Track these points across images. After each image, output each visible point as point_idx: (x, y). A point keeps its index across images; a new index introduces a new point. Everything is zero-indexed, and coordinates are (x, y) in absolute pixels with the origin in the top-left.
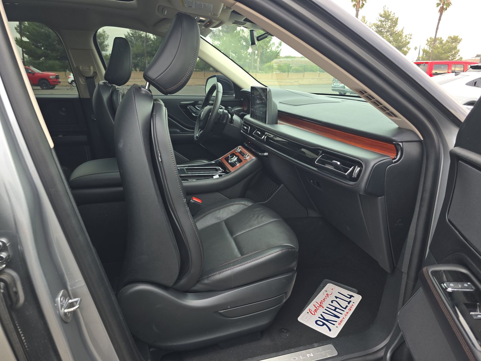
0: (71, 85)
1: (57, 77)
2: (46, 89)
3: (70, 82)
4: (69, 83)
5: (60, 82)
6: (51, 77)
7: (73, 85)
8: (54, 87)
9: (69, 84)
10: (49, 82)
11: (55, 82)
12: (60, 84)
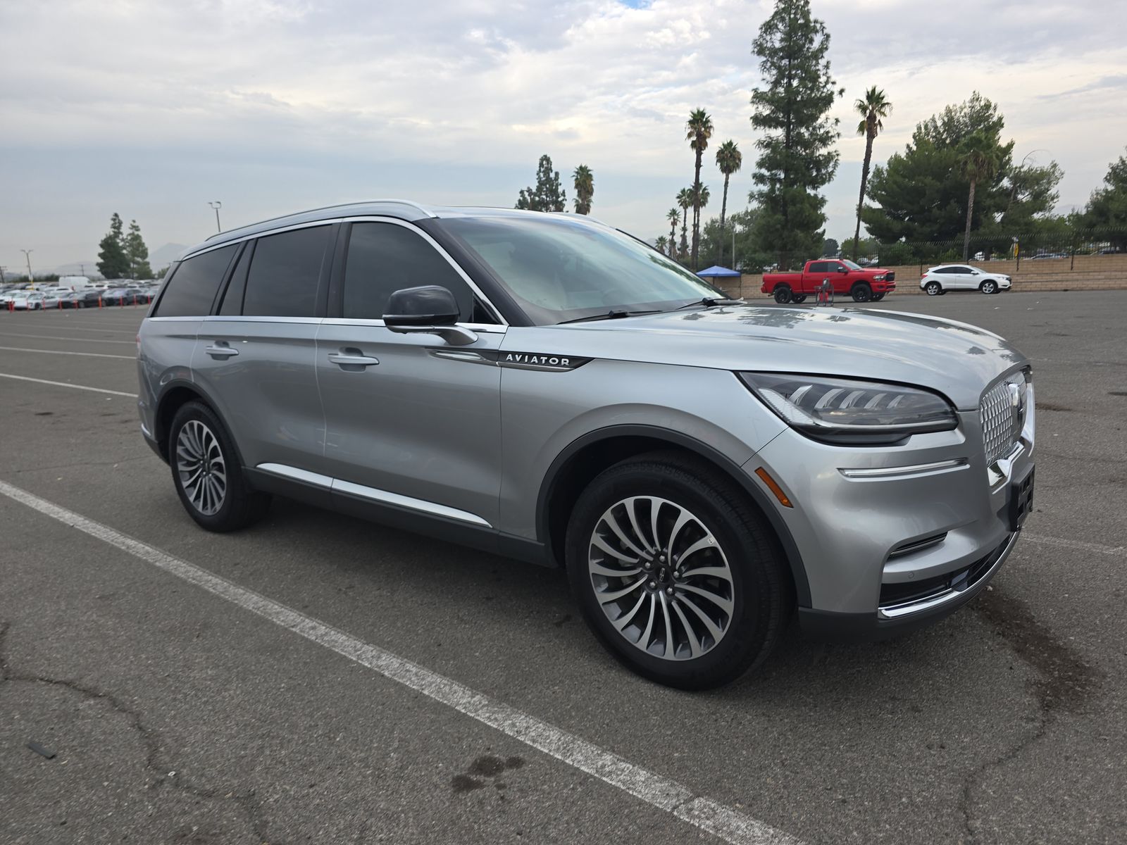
0: (925, 292)
1: (890, 277)
2: (864, 301)
3: (923, 286)
4: (921, 288)
5: (894, 286)
6: (877, 277)
7: (929, 291)
8: (882, 295)
9: (920, 290)
10: (870, 286)
11: (882, 286)
12: (893, 290)
